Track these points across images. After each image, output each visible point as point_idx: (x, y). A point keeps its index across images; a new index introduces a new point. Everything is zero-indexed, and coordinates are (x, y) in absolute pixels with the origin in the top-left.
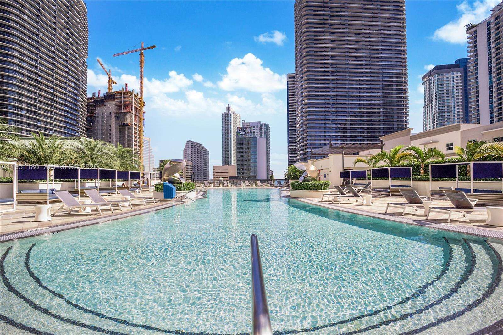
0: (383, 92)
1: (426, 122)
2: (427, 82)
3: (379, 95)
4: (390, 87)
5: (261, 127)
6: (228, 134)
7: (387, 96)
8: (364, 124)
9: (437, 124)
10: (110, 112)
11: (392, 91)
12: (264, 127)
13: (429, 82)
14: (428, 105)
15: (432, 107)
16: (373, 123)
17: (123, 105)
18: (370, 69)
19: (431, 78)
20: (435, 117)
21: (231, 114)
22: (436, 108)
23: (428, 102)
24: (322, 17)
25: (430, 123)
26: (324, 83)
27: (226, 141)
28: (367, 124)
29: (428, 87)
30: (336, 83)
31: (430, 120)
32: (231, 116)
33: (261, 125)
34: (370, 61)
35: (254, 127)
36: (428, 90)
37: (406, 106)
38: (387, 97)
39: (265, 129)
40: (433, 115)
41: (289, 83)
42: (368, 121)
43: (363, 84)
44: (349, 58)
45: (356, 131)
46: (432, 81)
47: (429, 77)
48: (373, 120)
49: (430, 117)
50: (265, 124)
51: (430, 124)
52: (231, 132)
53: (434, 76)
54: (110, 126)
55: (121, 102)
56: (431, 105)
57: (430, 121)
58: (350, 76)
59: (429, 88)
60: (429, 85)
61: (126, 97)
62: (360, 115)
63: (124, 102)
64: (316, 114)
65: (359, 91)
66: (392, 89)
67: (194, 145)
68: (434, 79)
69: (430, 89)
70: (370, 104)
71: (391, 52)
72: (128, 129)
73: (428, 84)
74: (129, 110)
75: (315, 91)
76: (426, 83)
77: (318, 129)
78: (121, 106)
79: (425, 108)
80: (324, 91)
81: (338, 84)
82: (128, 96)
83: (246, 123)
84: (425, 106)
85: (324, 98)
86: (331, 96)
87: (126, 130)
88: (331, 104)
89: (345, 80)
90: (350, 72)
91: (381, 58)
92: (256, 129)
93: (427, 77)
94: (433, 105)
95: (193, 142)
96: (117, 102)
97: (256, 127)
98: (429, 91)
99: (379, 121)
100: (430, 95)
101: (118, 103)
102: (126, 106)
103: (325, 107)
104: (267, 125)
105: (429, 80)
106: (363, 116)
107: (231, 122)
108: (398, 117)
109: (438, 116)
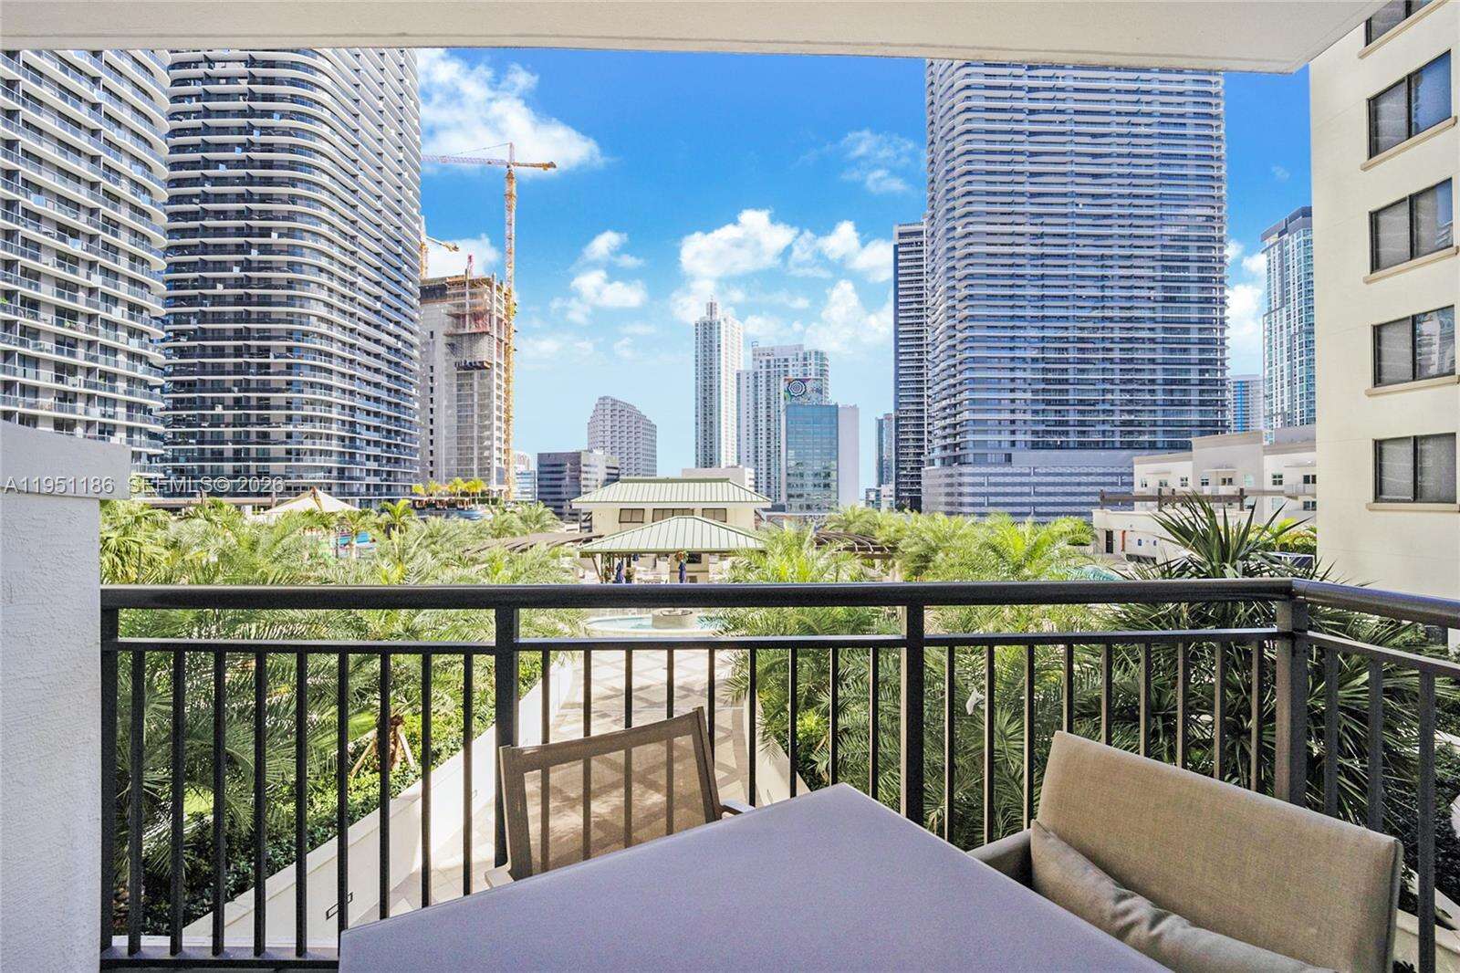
0: (1164, 288)
1: (1270, 356)
2: (1276, 247)
3: (1152, 294)
4: (1182, 274)
5: (805, 359)
6: (711, 378)
7: (1175, 297)
8: (1112, 370)
9: (1301, 362)
10: (432, 333)
11: (1186, 284)
12: (813, 361)
13: (1281, 249)
14: (1276, 310)
15: (1289, 316)
16: (1136, 367)
17: (470, 315)
18: (1130, 226)
19: (1286, 237)
20: (1297, 343)
21: (719, 323)
22: (1301, 319)
23: (1278, 301)
24: (1007, 93)
25: (1282, 359)
26: (1010, 266)
27: (705, 398)
28: (1121, 370)
29: (1277, 262)
30: (1042, 265)
31: (1282, 351)
32: (719, 328)
33: (805, 354)
34: (1130, 205)
35: (786, 360)
36: (1277, 269)
37: (1222, 323)
38: (1172, 300)
39: (816, 364)
40: (1292, 339)
41: (900, 249)
42: (1123, 361)
43: (1111, 267)
44: (1077, 200)
45: (1092, 387)
46: (1290, 246)
47: (1281, 234)
48: (1137, 359)
49: (1282, 343)
50: (816, 353)
51: (1282, 362)
52: (719, 373)
53: (1295, 235)
54: (432, 367)
55: (463, 305)
56: (1284, 310)
57: (1282, 354)
58: (1078, 246)
59: (1281, 265)
60: (1281, 256)
61: (475, 294)
62: (1102, 346)
63: (472, 305)
64: (988, 344)
65: (1100, 284)
66: (1186, 280)
67: (619, 409)
68: (1296, 241)
69: (1284, 268)
70: (1129, 320)
71: (1185, 182)
72: (482, 377)
73: (1278, 252)
74: (485, 326)
75: (989, 286)
76: (1272, 250)
77: (995, 383)
78: (464, 316)
79: (1270, 319)
80: (1011, 286)
81: (1047, 266)
82: (481, 290)
83: (764, 349)
84: (1270, 312)
85: (1011, 303)
86: (1029, 298)
87: (476, 379)
88: (1029, 319)
89: (1065, 256)
90: (1079, 236)
91: (1160, 198)
92: (790, 366)
93: (1277, 235)
94: (1292, 312)
95: (615, 402)
96: (454, 305)
97: (790, 360)
98: (1281, 274)
99: (1152, 361)
100: (1284, 284)
101: (454, 310)
102: (476, 317)
103: (1012, 328)
104: (822, 354)
105: (1281, 244)
106: (1111, 350)
107: (719, 346)
108: (1202, 351)
109: (1304, 341)
